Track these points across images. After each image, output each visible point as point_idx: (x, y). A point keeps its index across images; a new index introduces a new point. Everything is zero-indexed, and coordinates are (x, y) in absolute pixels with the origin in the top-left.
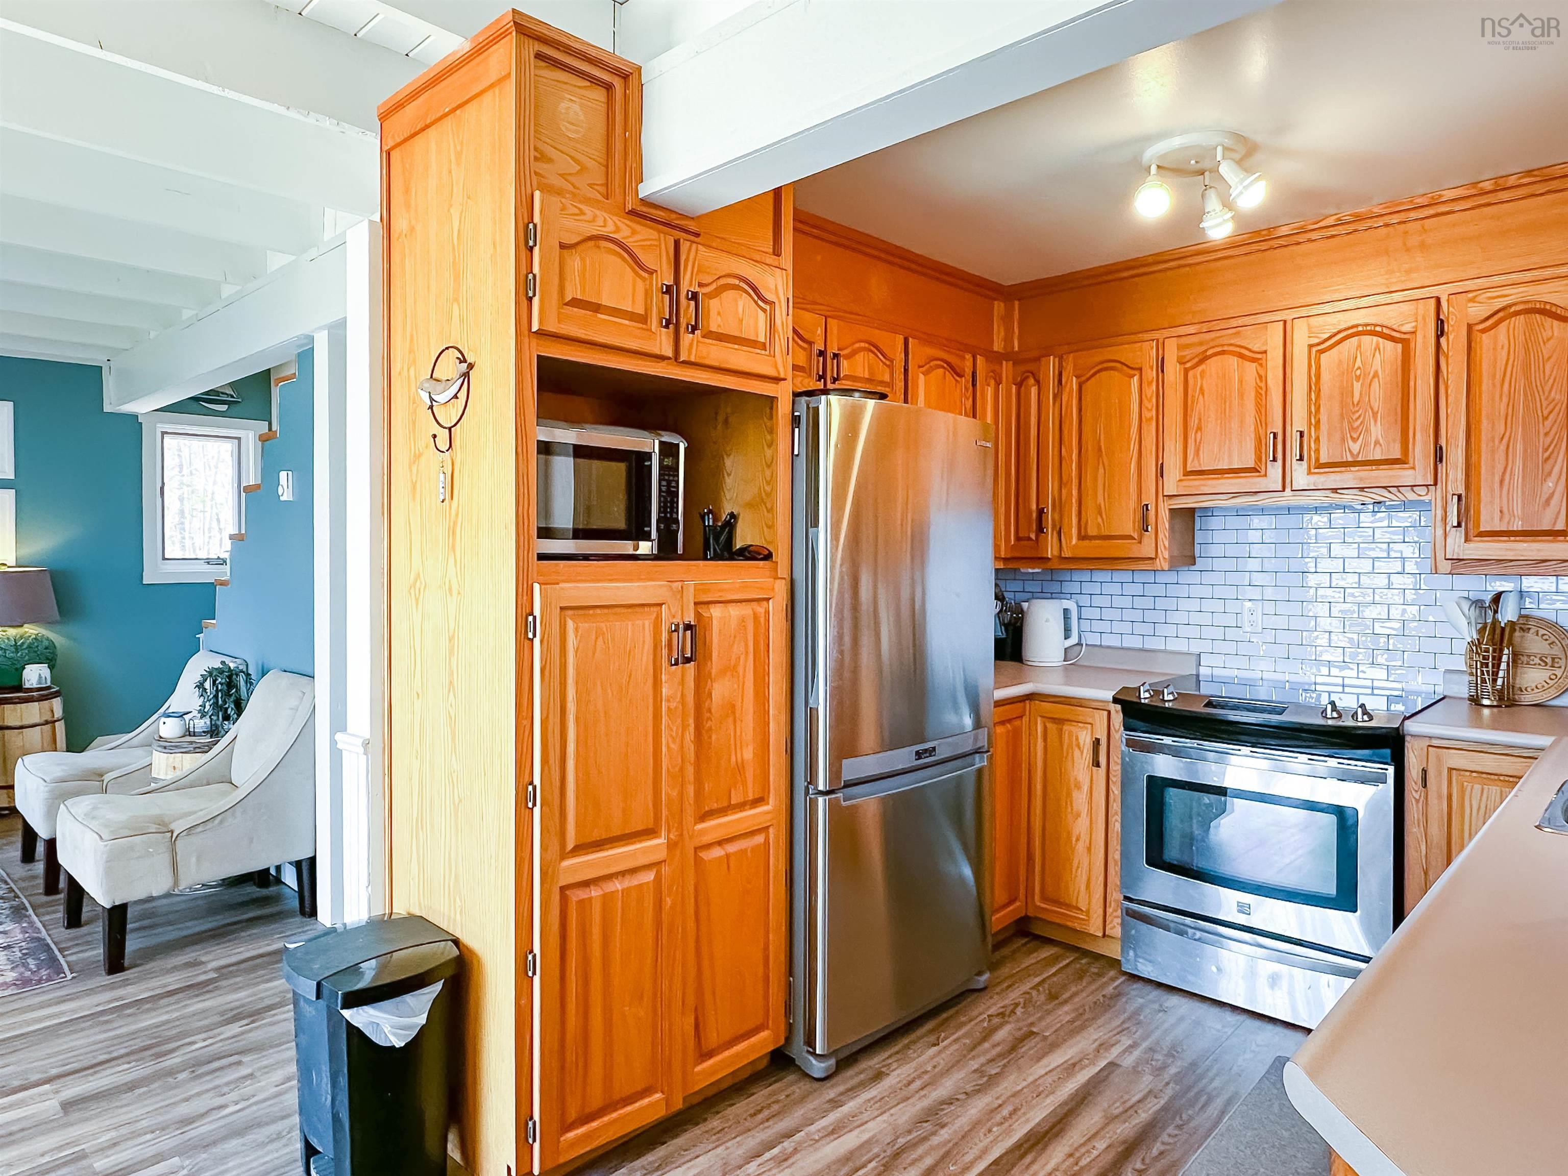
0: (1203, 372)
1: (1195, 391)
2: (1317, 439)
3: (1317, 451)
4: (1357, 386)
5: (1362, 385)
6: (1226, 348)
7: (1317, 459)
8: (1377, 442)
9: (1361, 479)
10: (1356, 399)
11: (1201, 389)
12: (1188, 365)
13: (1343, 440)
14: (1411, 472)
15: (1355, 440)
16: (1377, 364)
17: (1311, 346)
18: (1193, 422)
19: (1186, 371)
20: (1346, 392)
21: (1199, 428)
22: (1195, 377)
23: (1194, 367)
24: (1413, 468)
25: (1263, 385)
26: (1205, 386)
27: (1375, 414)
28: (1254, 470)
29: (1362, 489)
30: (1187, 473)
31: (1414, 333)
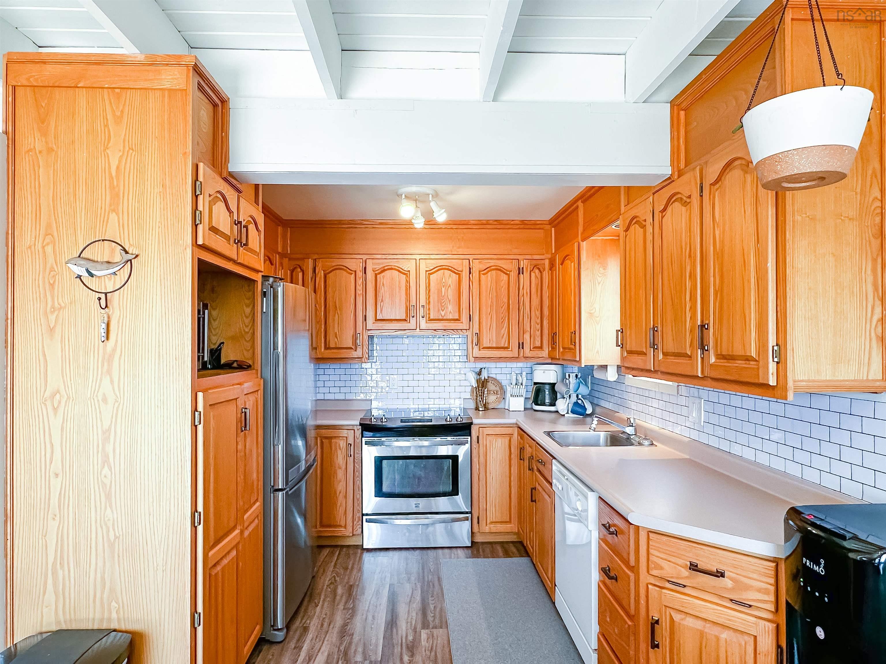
0: (383, 277)
1: (380, 284)
2: (429, 309)
3: (429, 314)
4: (443, 289)
5: (445, 289)
6: (393, 267)
7: (429, 317)
8: (450, 312)
9: (445, 326)
10: (443, 294)
11: (383, 284)
12: (377, 272)
13: (439, 311)
14: (461, 324)
15: (443, 311)
16: (450, 282)
17: (426, 271)
18: (379, 299)
19: (376, 275)
20: (439, 291)
21: (382, 301)
22: (380, 278)
23: (380, 273)
24: (462, 323)
25: (408, 285)
26: (384, 283)
27: (450, 301)
28: (405, 320)
29: (445, 330)
30: (377, 320)
31: (462, 271)
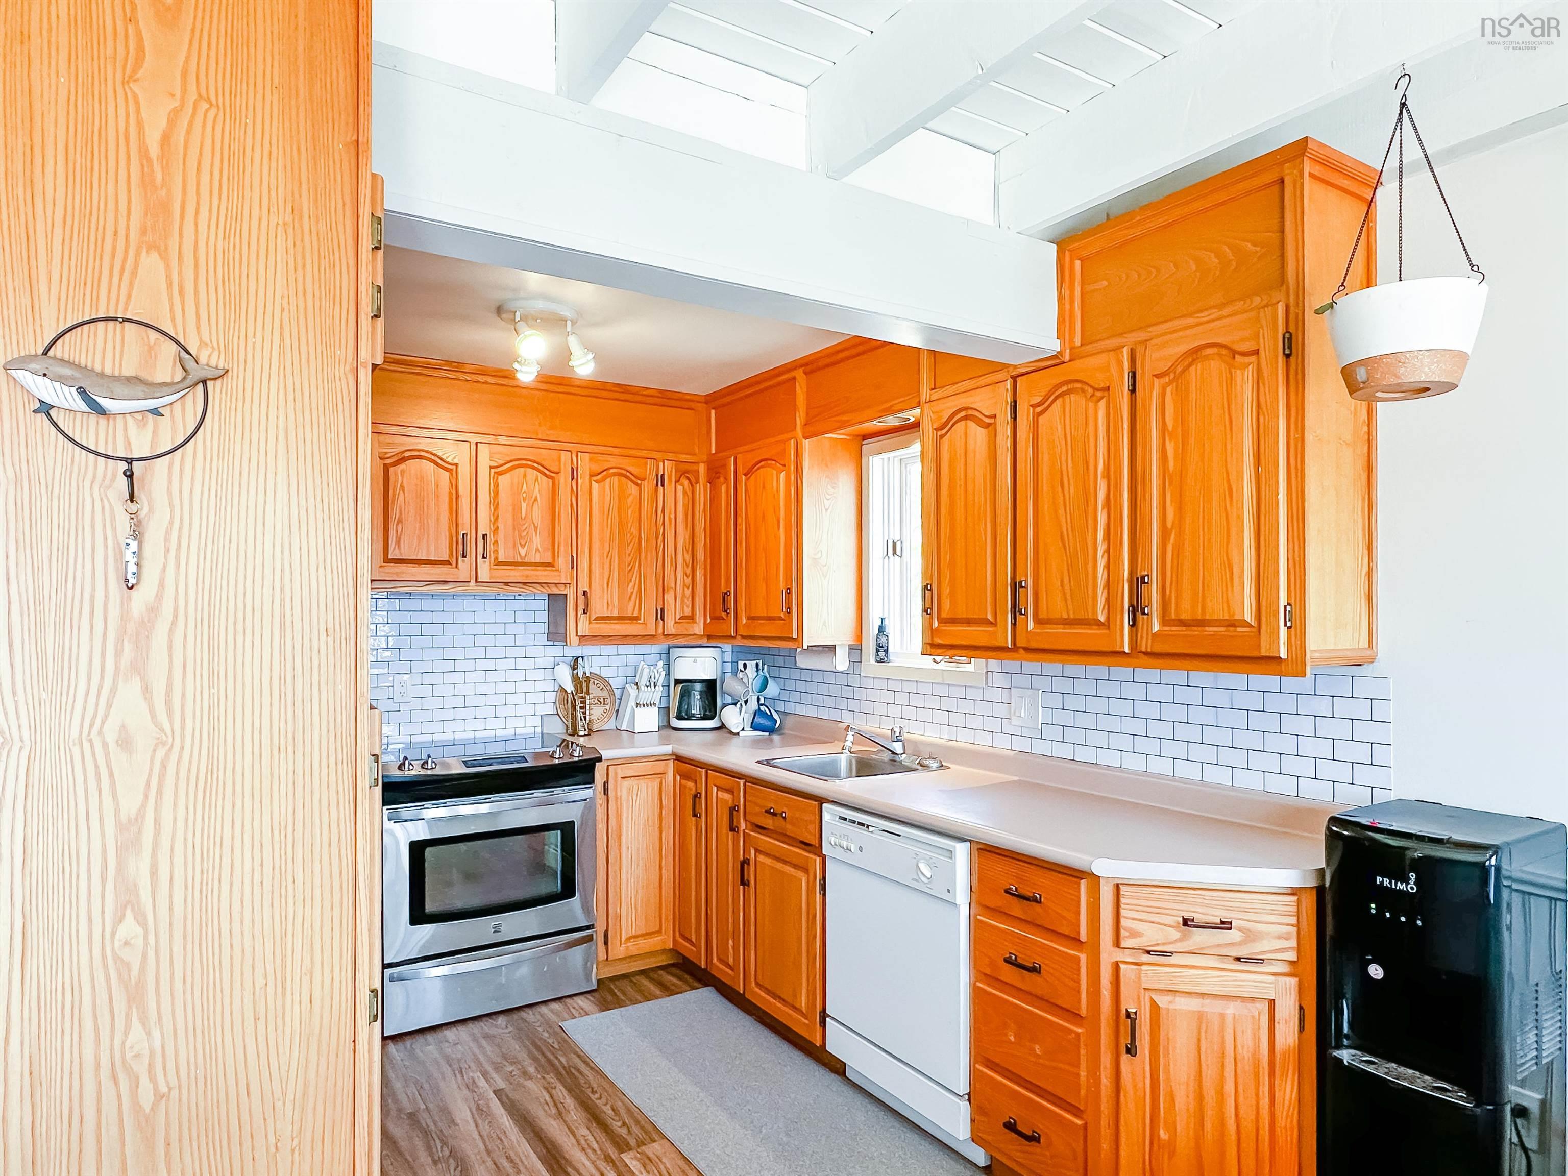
0: (403, 472)
1: (395, 486)
2: (496, 542)
3: (496, 551)
4: (524, 505)
5: (528, 505)
6: (422, 454)
7: (496, 558)
8: (537, 550)
9: (527, 576)
10: (523, 515)
11: (402, 487)
12: (388, 461)
13: (514, 546)
14: (556, 573)
15: (523, 546)
16: (536, 492)
17: (491, 467)
18: (394, 516)
19: (386, 468)
20: (516, 509)
21: (400, 521)
22: (396, 474)
23: (395, 464)
24: (558, 570)
25: (454, 492)
26: (405, 484)
27: (536, 528)
28: (448, 563)
29: (524, 584)
30: (387, 560)
31: (557, 473)
